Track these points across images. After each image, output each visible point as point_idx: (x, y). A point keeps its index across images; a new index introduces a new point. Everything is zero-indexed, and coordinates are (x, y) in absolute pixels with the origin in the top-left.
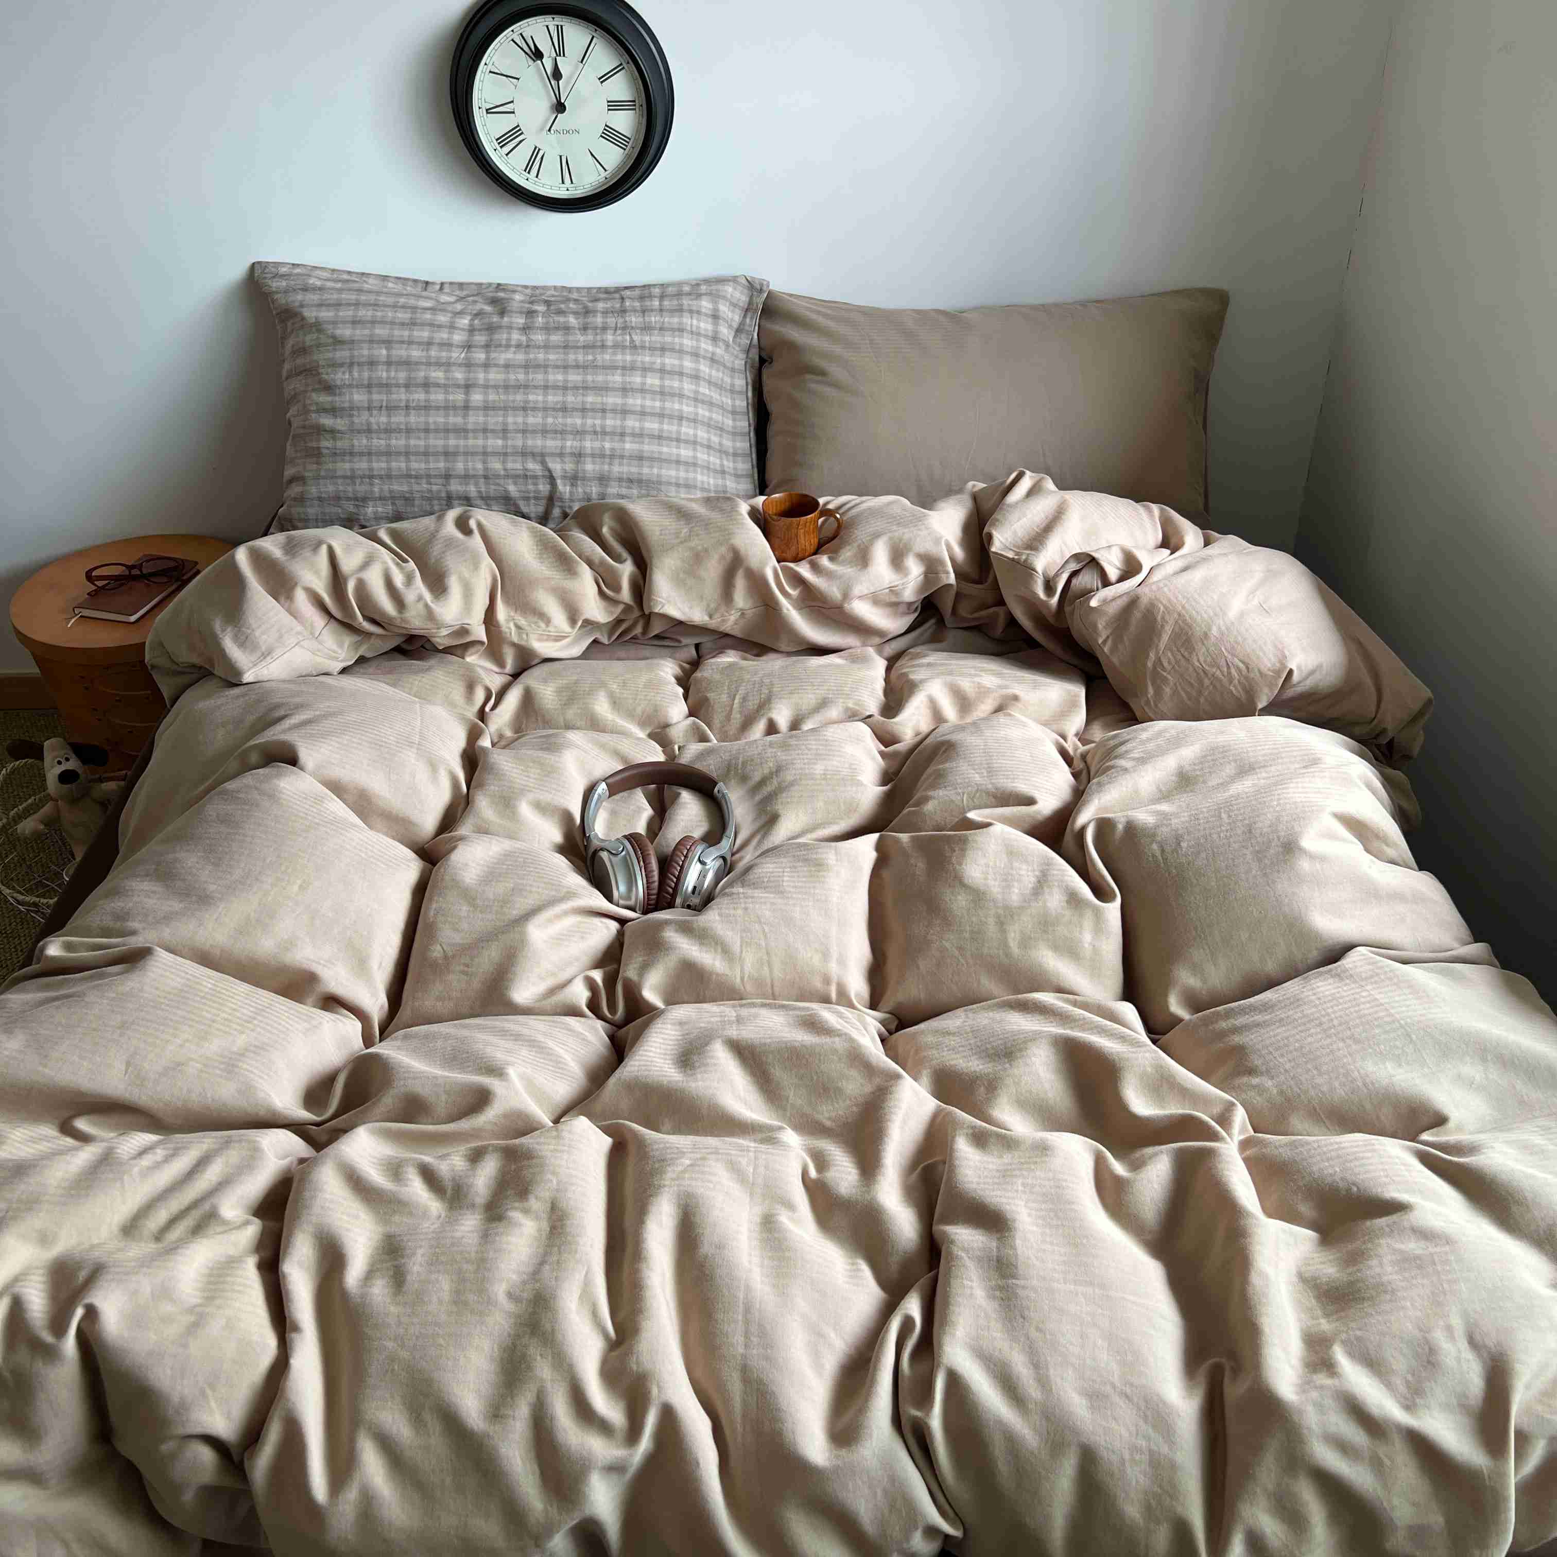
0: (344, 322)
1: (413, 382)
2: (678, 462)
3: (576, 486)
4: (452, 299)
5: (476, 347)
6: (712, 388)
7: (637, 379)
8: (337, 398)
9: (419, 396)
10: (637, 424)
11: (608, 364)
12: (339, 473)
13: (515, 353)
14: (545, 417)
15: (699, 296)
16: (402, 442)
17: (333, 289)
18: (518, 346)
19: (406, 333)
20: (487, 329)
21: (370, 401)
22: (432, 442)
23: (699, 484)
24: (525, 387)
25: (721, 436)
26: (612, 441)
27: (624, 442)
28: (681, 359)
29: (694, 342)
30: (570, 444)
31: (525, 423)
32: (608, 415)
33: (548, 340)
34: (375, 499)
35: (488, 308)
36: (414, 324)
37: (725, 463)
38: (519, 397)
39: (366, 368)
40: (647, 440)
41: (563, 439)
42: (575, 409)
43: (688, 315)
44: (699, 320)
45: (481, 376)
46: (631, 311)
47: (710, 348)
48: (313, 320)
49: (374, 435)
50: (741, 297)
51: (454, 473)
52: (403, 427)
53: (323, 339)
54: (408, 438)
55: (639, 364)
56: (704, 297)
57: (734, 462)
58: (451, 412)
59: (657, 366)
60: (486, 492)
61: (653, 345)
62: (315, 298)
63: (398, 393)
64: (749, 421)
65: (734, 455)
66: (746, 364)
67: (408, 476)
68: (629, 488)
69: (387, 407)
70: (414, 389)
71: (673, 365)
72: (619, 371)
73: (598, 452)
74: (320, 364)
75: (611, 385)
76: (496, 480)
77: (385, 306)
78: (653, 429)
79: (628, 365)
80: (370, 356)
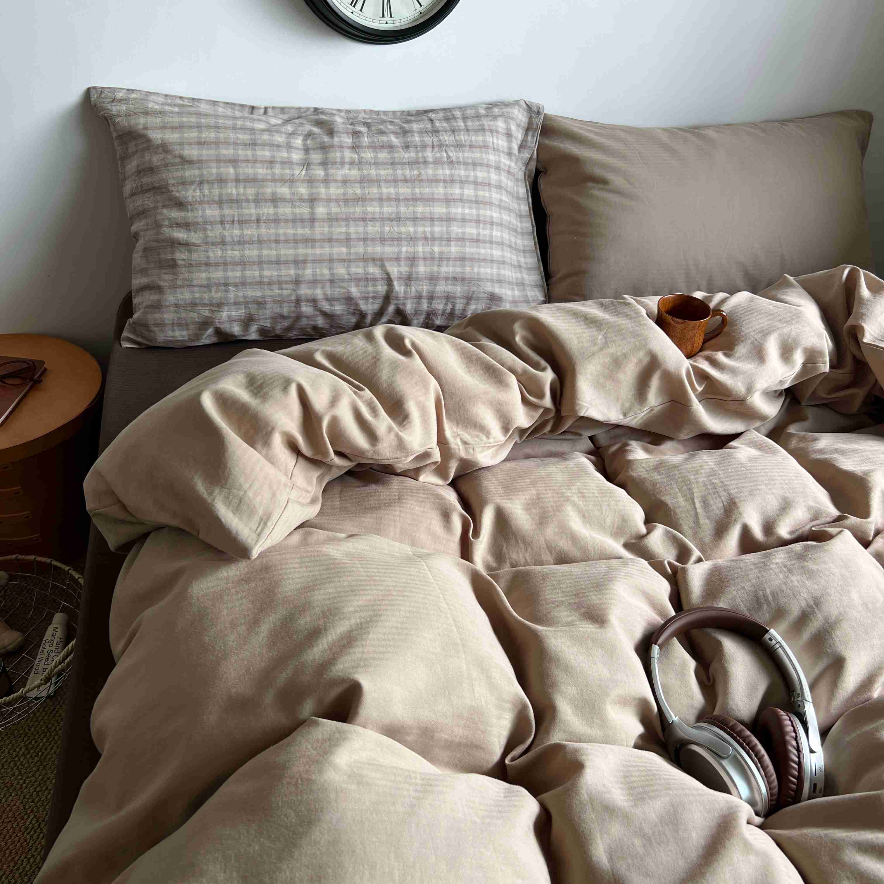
0: (190, 144)
1: (261, 197)
2: (492, 261)
3: (410, 286)
4: (279, 122)
5: (313, 164)
6: (508, 196)
7: (456, 191)
8: (190, 214)
9: (268, 210)
10: (460, 230)
11: (431, 178)
12: (195, 282)
13: (349, 169)
14: (382, 226)
15: (495, 118)
16: (255, 252)
17: (172, 112)
18: (352, 163)
19: (249, 153)
20: (320, 149)
21: (222, 216)
22: (282, 252)
24: (363, 200)
25: (515, 237)
26: (440, 245)
27: (450, 246)
28: (488, 172)
29: (497, 157)
30: (405, 249)
31: (365, 233)
32: (436, 223)
33: (376, 157)
34: (229, 304)
35: (316, 130)
36: (255, 144)
37: (520, 258)
38: (358, 210)
39: (216, 186)
40: (468, 244)
41: (399, 245)
42: (407, 219)
43: (489, 133)
44: (497, 138)
45: (322, 191)
46: (442, 131)
47: (508, 162)
48: (159, 142)
49: (228, 247)
50: (523, 118)
51: (303, 279)
52: (255, 239)
53: (170, 159)
54: (260, 248)
55: (456, 178)
56: (499, 119)
57: (525, 257)
58: (299, 224)
59: (471, 179)
60: (331, 294)
61: (466, 161)
62: (157, 121)
63: (249, 208)
64: (532, 222)
65: (524, 251)
66: (525, 175)
67: (261, 283)
68: (454, 285)
69: (238, 221)
70: (263, 204)
71: (484, 178)
72: (442, 184)
73: (429, 256)
74: (170, 182)
75: (436, 196)
76: (341, 284)
77: (226, 128)
78: (472, 234)
79: (448, 179)
80: (219, 175)
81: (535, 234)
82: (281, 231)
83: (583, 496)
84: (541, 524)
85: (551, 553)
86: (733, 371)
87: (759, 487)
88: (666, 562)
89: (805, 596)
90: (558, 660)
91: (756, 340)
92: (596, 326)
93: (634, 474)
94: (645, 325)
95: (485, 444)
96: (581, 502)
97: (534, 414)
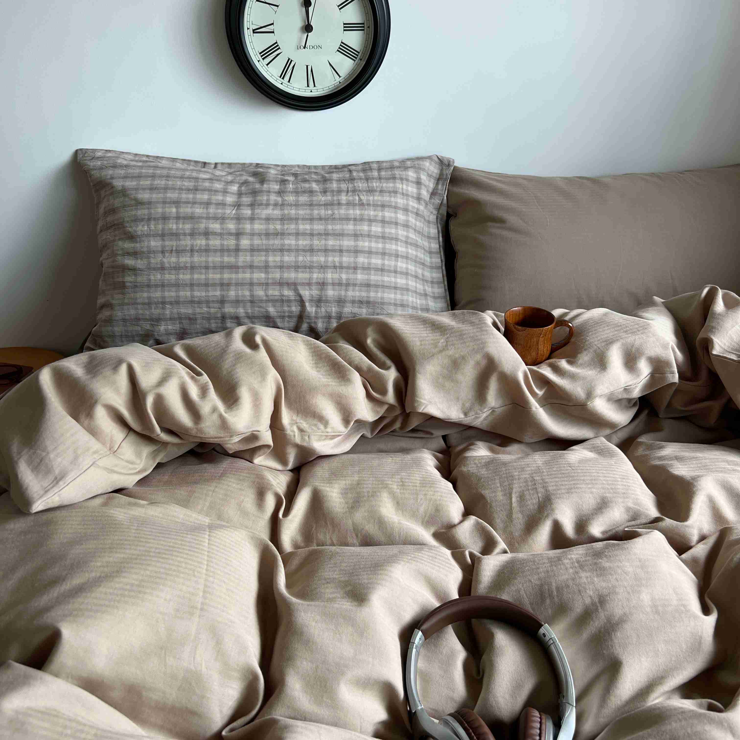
0: (144, 189)
1: (196, 231)
2: (396, 288)
3: (320, 307)
4: (224, 174)
5: (244, 205)
6: (417, 234)
7: (365, 228)
8: (138, 245)
9: (201, 242)
10: (366, 261)
11: (343, 217)
12: (139, 301)
13: (273, 209)
14: (297, 256)
15: (406, 168)
16: (188, 277)
17: (135, 166)
18: (276, 205)
19: (191, 196)
20: (251, 193)
21: (163, 246)
22: (211, 276)
23: (410, 304)
24: (282, 234)
25: (423, 269)
26: (347, 273)
27: (356, 274)
28: (396, 213)
29: (405, 201)
30: (316, 276)
31: (282, 261)
32: (345, 254)
33: (298, 201)
34: (165, 320)
35: (251, 179)
36: (196, 190)
37: (426, 288)
38: (277, 242)
39: (160, 222)
40: (373, 272)
41: (311, 272)
42: (319, 250)
43: (399, 181)
44: (407, 185)
45: (248, 227)
46: (358, 179)
47: (416, 205)
48: (120, 188)
49: (166, 272)
50: (434, 170)
51: (227, 299)
52: (188, 265)
53: (128, 202)
54: (192, 274)
55: (366, 217)
56: (410, 169)
57: (432, 287)
58: (226, 254)
59: (380, 218)
60: (252, 313)
61: (376, 203)
62: (122, 172)
63: (184, 240)
64: (441, 258)
65: (432, 282)
66: (437, 218)
67: (192, 302)
68: (360, 307)
69: (176, 250)
70: (197, 237)
71: (391, 218)
72: (352, 222)
73: (337, 281)
74: (125, 220)
75: (346, 232)
76: (261, 304)
77: (175, 177)
78: (378, 264)
79: (358, 218)
80: (164, 213)
81: (444, 268)
82: (210, 259)
83: (403, 485)
84: (352, 507)
85: (357, 536)
86: (573, 377)
87: (578, 486)
88: (467, 553)
89: (591, 593)
90: (302, 633)
91: (599, 348)
92: (441, 332)
93: (464, 469)
94: (486, 330)
95: (323, 432)
96: (398, 491)
97: (379, 409)
